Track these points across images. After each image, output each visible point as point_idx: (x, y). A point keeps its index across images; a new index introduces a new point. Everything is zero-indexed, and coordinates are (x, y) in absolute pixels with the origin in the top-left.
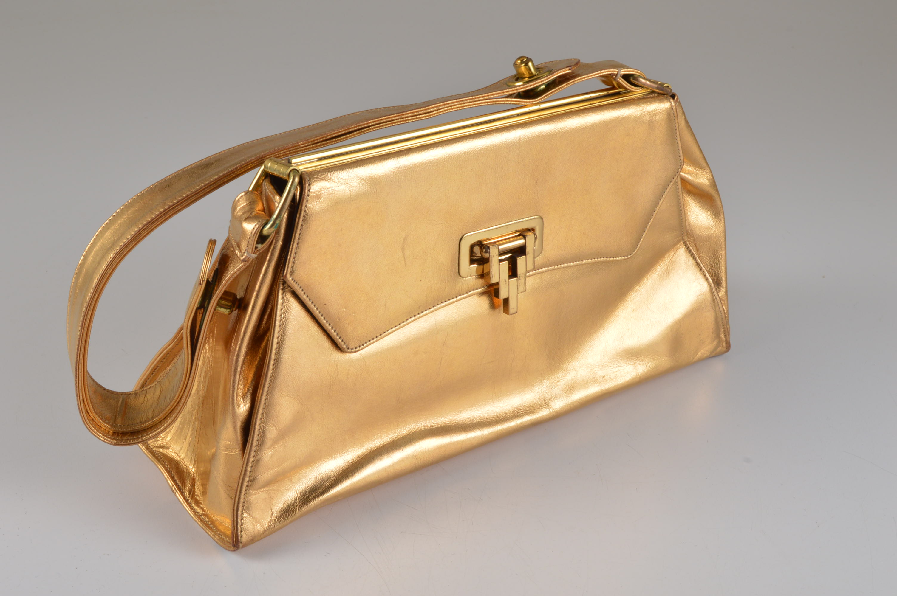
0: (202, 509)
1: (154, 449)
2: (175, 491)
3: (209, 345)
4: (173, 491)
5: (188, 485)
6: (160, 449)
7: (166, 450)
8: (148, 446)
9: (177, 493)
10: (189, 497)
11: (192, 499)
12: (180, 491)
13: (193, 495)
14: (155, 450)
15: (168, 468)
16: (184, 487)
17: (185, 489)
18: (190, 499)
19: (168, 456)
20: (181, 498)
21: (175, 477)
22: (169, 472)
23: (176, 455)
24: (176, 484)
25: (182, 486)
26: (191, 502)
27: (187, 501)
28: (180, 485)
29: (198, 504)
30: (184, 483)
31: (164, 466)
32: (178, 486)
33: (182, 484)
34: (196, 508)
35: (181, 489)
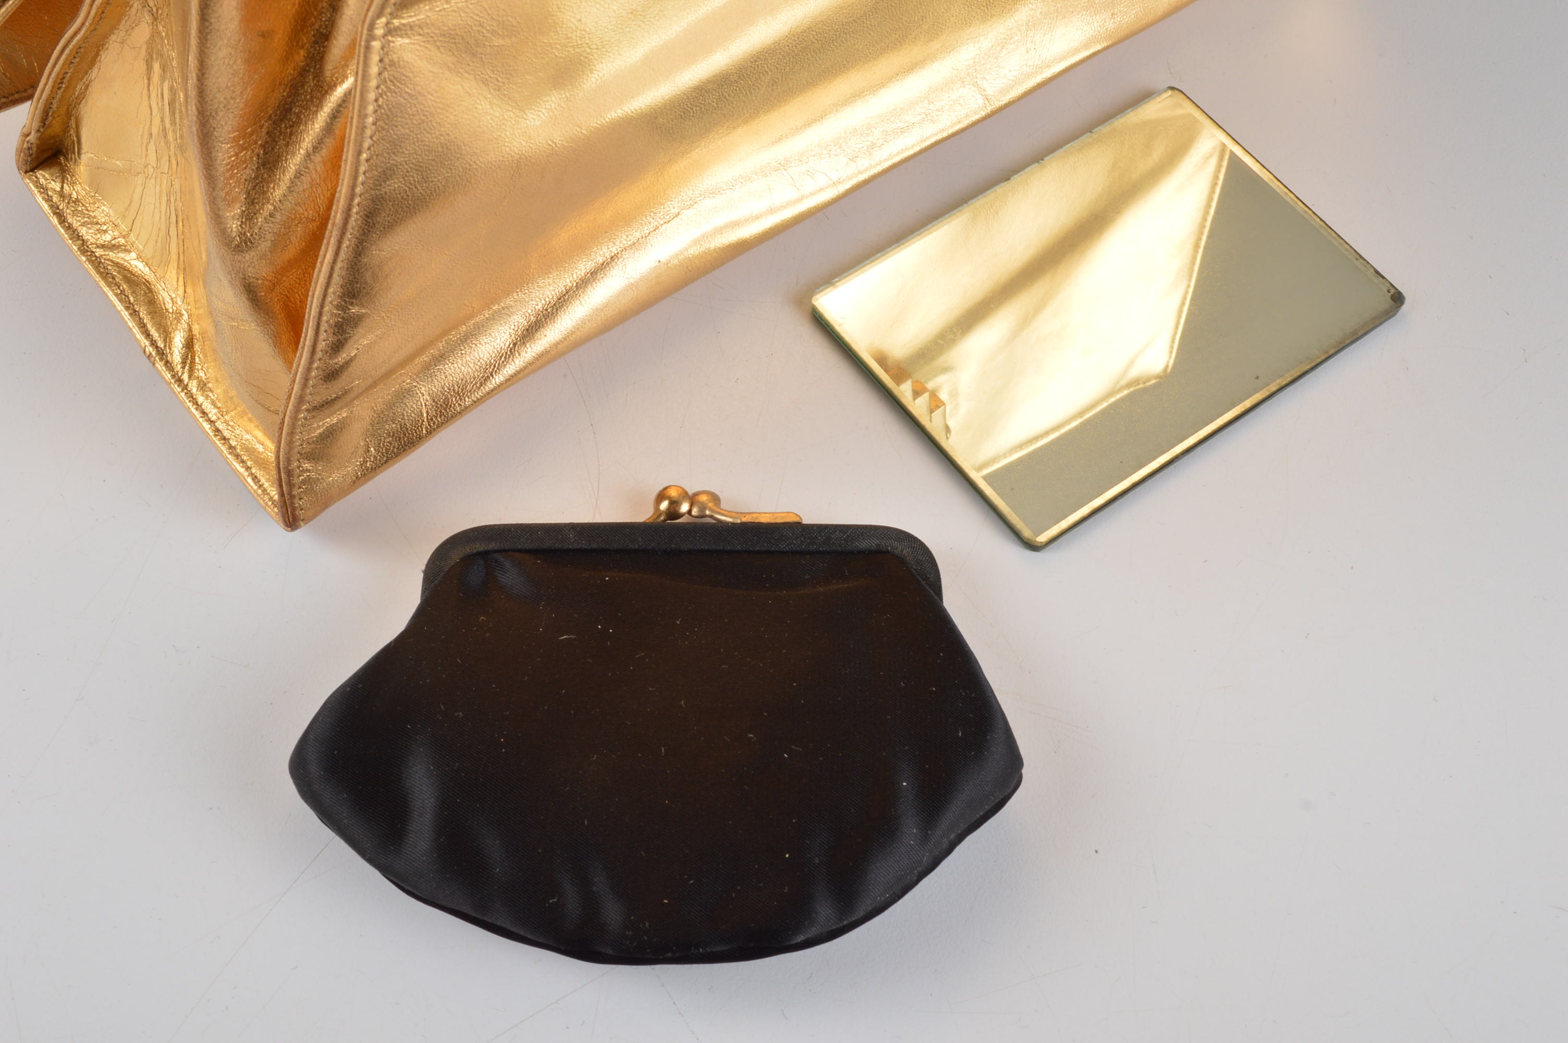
0: (214, 405)
1: (97, 254)
2: (152, 359)
4: (148, 358)
5: (176, 337)
6: (110, 254)
7: (123, 256)
8: (82, 244)
9: (157, 365)
10: (183, 372)
11: (190, 377)
12: (162, 359)
13: (191, 367)
14: (101, 256)
15: (130, 302)
16: (170, 349)
17: (172, 354)
18: (185, 377)
19: (128, 270)
20: (168, 376)
21: (149, 326)
22: (134, 314)
23: (147, 269)
24: (153, 343)
25: (165, 346)
26: (190, 385)
27: (180, 381)
28: (161, 344)
29: (204, 391)
30: (167, 336)
31: (122, 296)
32: (157, 347)
33: (165, 341)
34: (201, 399)
35: (161, 353)
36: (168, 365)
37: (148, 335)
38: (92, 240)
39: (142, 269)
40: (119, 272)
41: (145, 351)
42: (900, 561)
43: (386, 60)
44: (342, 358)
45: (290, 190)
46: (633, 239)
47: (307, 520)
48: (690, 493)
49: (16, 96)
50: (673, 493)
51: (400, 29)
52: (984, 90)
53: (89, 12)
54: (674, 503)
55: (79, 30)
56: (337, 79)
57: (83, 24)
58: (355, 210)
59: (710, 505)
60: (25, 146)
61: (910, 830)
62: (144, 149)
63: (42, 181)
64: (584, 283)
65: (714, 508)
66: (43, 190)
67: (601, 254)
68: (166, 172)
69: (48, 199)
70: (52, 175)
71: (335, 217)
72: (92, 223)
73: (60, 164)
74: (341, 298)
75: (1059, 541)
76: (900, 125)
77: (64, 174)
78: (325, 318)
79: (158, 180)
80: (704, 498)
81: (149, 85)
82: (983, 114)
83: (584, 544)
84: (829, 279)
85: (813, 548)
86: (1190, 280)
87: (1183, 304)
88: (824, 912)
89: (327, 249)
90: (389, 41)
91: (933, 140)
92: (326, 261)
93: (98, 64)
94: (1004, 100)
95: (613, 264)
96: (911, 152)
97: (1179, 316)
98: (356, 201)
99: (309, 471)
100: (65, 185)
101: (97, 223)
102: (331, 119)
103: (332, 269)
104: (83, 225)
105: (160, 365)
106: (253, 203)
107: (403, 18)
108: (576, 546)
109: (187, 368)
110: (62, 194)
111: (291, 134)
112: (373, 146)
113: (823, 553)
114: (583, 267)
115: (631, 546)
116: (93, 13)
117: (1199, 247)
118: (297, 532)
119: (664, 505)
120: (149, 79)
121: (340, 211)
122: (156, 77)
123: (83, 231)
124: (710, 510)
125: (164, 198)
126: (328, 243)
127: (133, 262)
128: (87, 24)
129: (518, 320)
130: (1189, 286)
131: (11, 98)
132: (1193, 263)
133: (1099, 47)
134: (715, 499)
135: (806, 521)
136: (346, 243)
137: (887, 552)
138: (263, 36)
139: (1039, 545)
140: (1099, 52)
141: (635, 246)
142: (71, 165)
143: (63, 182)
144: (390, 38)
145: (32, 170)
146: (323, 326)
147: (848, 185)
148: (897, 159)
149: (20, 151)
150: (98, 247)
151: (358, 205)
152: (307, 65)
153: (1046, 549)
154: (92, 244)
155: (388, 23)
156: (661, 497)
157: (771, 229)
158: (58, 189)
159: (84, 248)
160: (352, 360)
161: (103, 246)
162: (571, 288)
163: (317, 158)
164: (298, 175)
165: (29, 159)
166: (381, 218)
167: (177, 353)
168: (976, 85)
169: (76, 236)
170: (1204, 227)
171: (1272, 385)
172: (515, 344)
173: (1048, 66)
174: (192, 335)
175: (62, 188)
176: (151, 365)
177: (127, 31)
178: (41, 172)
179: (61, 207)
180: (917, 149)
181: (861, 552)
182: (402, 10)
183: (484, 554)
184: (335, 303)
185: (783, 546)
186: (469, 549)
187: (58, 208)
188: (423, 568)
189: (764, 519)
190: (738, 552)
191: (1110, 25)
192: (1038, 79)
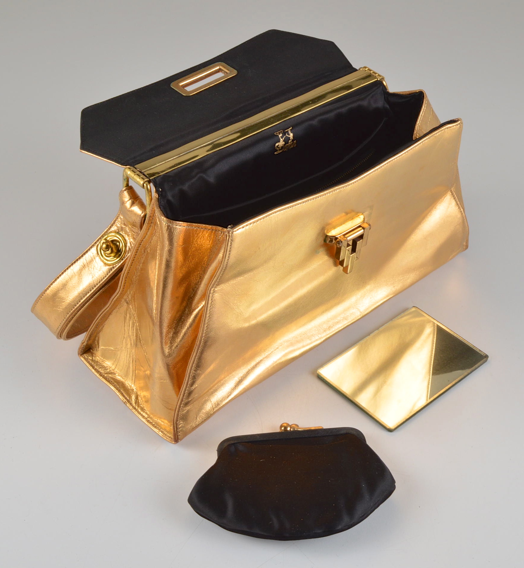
0: (146, 413)
1: (105, 376)
2: (126, 403)
3: (132, 305)
4: (124, 403)
5: (133, 397)
6: (110, 375)
7: (114, 375)
8: (100, 374)
9: (127, 405)
10: (136, 406)
11: (138, 407)
12: (129, 403)
13: (138, 404)
14: (107, 376)
15: (118, 388)
16: (131, 399)
17: (132, 401)
18: (137, 407)
19: (116, 379)
20: (131, 407)
21: (124, 394)
22: (119, 391)
23: (121, 378)
24: (126, 398)
25: (130, 399)
26: (138, 409)
27: (135, 408)
28: (128, 398)
29: (143, 410)
30: (130, 397)
31: (115, 386)
32: (127, 399)
33: (129, 398)
34: (142, 413)
35: (129, 401)
36: (131, 404)
37: (124, 396)
38: (103, 372)
39: (120, 378)
40: (113, 380)
41: (123, 401)
42: (353, 435)
43: (213, 299)
44: (193, 388)
45: (182, 338)
46: (266, 355)
47: (181, 440)
48: (290, 424)
49: (76, 334)
50: (285, 425)
51: (217, 291)
52: (360, 310)
53: (111, 303)
54: (286, 428)
55: (107, 308)
56: (196, 308)
57: (109, 306)
58: (202, 341)
59: (296, 427)
60: (82, 346)
61: (367, 496)
62: (121, 342)
63: (86, 357)
64: (254, 368)
65: (297, 428)
66: (86, 360)
67: (258, 359)
68: (129, 348)
69: (88, 362)
70: (89, 355)
71: (197, 343)
72: (103, 367)
73: (91, 352)
74: (196, 368)
75: (398, 429)
76: (337, 321)
77: (92, 355)
78: (191, 374)
79: (126, 351)
80: (294, 426)
81: (125, 323)
82: (360, 317)
83: (262, 439)
84: (322, 365)
85: (327, 434)
86: (430, 376)
87: (429, 384)
88: (346, 519)
89: (194, 353)
90: (214, 294)
91: (347, 325)
92: (194, 356)
93: (108, 320)
94: (366, 313)
95: (261, 362)
96: (341, 329)
97: (428, 389)
98: (203, 338)
99: (182, 424)
100: (93, 358)
101: (104, 367)
102: (195, 318)
103: (195, 358)
104: (100, 368)
105: (128, 405)
106: (171, 344)
107: (217, 288)
108: (259, 440)
109: (137, 404)
110: (92, 360)
111: (182, 324)
112: (208, 322)
113: (331, 435)
114: (253, 363)
115: (276, 438)
116: (112, 303)
117: (431, 365)
118: (179, 443)
119: (283, 428)
120: (125, 321)
121: (199, 341)
122: (127, 321)
123: (100, 370)
124: (296, 428)
125: (128, 356)
126: (194, 351)
127: (117, 377)
128: (110, 306)
129: (236, 379)
130: (430, 378)
131: (74, 335)
132: (430, 370)
133: (391, 296)
134: (297, 426)
135: (324, 428)
136: (199, 351)
137: (349, 433)
138: (177, 298)
139: (392, 430)
140: (391, 298)
141: (267, 357)
142: (95, 352)
143: (92, 357)
144: (214, 293)
145: (83, 354)
146: (191, 377)
147: (324, 339)
148: (337, 331)
149: (79, 349)
150: (105, 373)
151: (203, 339)
152: (186, 306)
153: (395, 431)
154: (103, 373)
155: (214, 289)
156: (281, 426)
157: (304, 352)
158: (91, 359)
159: (101, 375)
160: (196, 387)
161: (107, 373)
162: (250, 369)
163: (190, 329)
164: (185, 334)
165: (83, 351)
166: (209, 343)
167: (134, 400)
168: (357, 308)
169: (98, 372)
170: (432, 358)
171: (453, 382)
172: (236, 386)
173: (377, 302)
174: (138, 395)
175: (92, 358)
176: (125, 405)
177: (119, 308)
178: (86, 354)
179: (93, 364)
180: (342, 328)
181: (342, 434)
182: (217, 286)
183: (234, 444)
184: (194, 369)
185: (319, 435)
186: (229, 443)
187: (92, 364)
188: (217, 449)
189: (313, 428)
190: (306, 437)
191: (394, 290)
192: (375, 306)
